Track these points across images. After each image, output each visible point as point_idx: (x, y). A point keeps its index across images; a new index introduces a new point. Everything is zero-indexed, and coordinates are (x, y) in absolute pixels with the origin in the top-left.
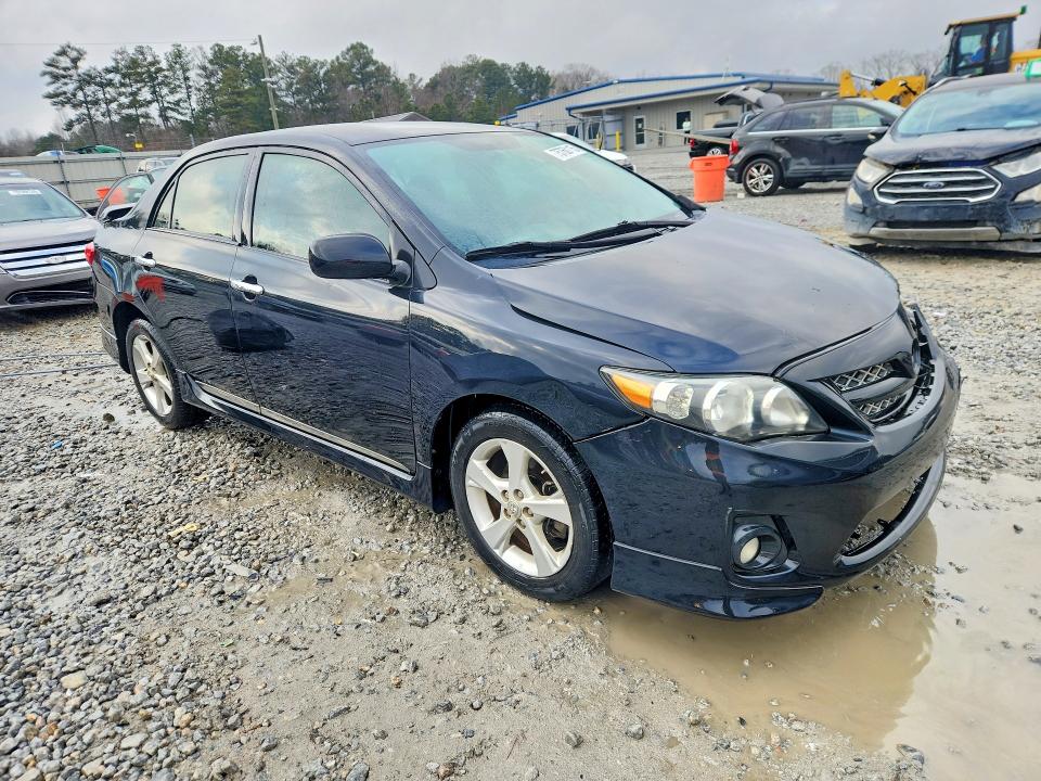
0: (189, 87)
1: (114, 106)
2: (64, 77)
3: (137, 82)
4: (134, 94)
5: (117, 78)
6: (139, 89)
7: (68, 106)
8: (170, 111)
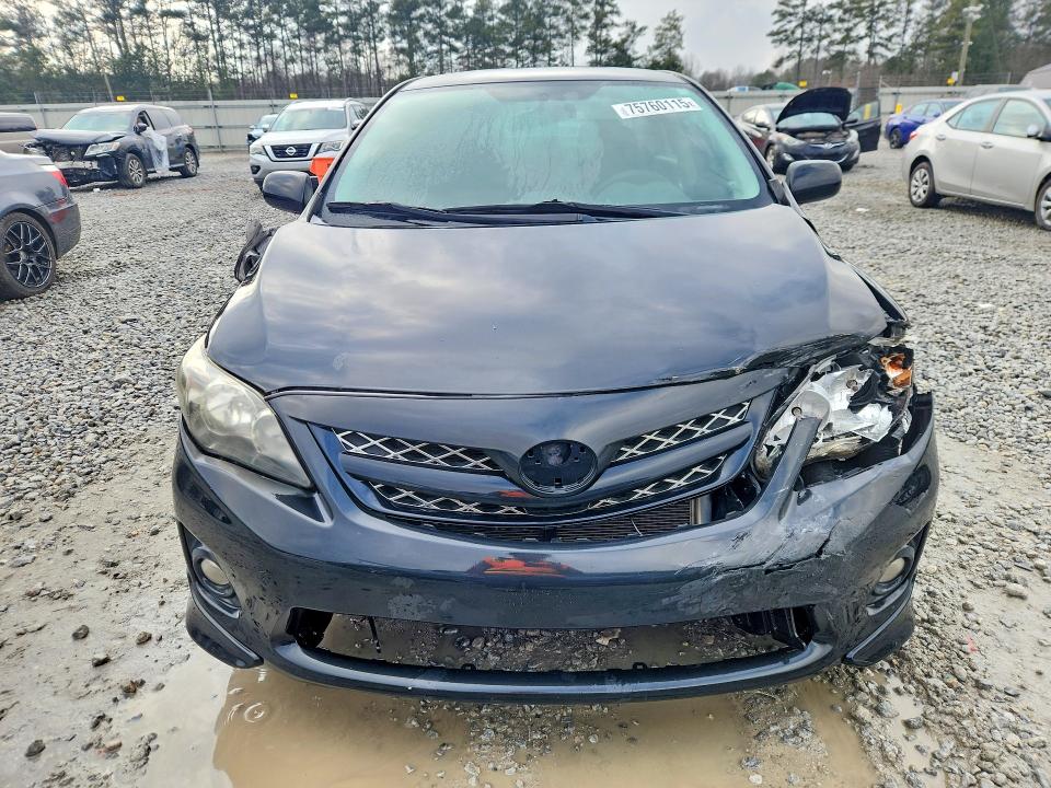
0: (908, 21)
1: (825, 42)
2: (791, 15)
3: (856, 16)
4: (849, 30)
5: (837, 13)
6: (855, 25)
7: (785, 43)
8: (879, 47)
